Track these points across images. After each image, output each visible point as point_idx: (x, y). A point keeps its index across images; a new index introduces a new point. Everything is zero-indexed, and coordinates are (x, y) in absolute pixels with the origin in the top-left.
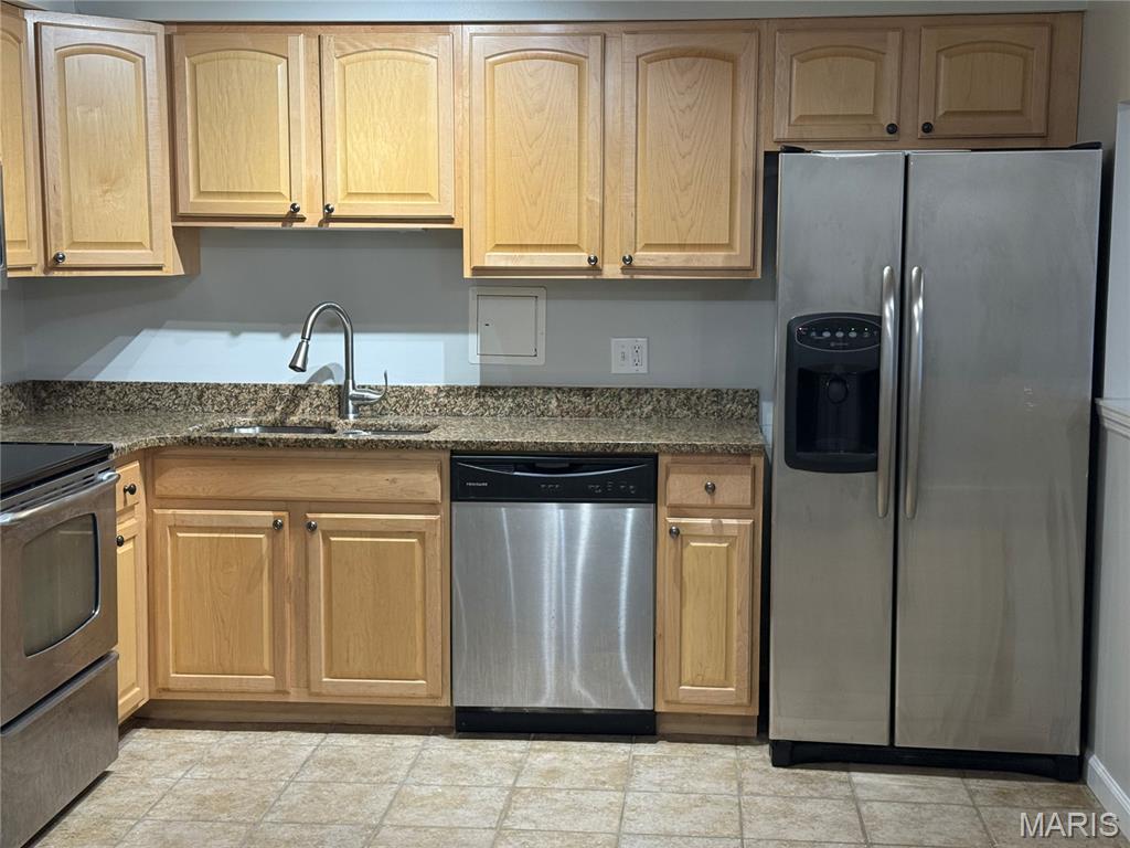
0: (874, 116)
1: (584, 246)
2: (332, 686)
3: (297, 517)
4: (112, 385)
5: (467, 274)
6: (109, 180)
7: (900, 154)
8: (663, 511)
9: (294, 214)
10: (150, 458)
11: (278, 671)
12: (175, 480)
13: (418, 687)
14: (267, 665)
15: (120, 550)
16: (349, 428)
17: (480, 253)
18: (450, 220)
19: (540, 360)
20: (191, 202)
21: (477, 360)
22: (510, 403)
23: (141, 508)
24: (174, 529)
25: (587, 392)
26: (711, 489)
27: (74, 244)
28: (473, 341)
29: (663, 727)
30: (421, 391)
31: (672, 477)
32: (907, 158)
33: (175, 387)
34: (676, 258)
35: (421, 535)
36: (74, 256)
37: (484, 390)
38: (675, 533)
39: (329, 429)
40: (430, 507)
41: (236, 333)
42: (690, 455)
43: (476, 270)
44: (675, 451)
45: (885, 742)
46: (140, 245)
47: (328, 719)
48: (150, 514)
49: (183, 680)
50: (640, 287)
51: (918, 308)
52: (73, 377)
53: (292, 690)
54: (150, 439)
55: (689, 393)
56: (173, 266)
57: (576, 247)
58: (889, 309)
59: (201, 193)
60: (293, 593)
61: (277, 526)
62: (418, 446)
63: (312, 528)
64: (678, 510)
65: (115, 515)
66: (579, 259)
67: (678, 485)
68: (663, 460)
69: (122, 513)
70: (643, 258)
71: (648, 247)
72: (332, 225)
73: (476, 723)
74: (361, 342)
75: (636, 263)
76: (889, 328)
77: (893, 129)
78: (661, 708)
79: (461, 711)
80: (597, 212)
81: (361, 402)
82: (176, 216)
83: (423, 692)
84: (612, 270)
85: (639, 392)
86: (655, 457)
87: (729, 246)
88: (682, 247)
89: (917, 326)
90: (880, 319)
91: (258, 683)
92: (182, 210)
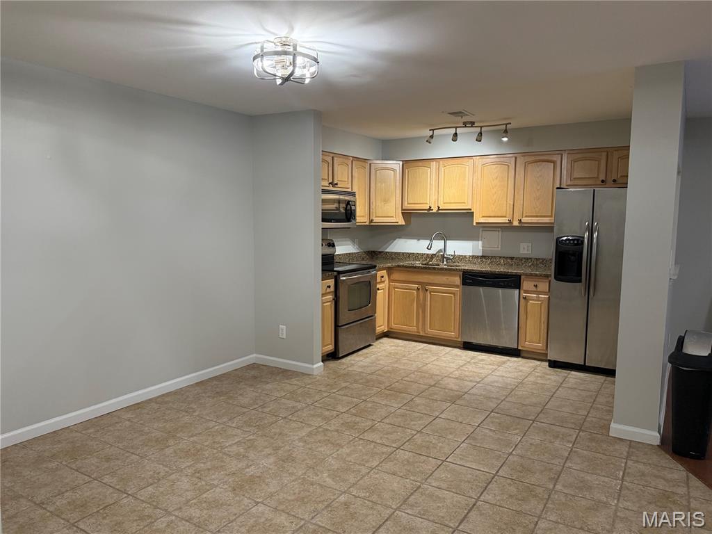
0: (598, 178)
1: (508, 216)
2: (430, 332)
3: (423, 287)
4: (388, 252)
5: (475, 224)
6: (386, 201)
7: (592, 189)
8: (522, 292)
9: (430, 209)
10: (390, 270)
11: (417, 327)
12: (396, 276)
13: (452, 334)
14: (415, 325)
15: (379, 292)
16: (444, 265)
17: (478, 218)
18: (470, 210)
19: (499, 249)
20: (406, 206)
21: (481, 248)
22: (490, 261)
23: (387, 282)
24: (395, 288)
25: (512, 258)
26: (536, 286)
27: (376, 217)
28: (480, 243)
29: (523, 354)
30: (465, 256)
31: (525, 282)
32: (594, 190)
33: (403, 253)
34: (534, 220)
35: (454, 294)
36: (376, 220)
37: (483, 257)
38: (525, 298)
39: (438, 265)
40: (457, 286)
41: (419, 240)
42: (530, 276)
43: (477, 223)
44: (526, 275)
45: (582, 363)
46: (392, 217)
47: (431, 341)
48: (389, 284)
49: (396, 326)
50: (524, 228)
51: (595, 235)
52: (380, 250)
53: (421, 332)
54: (389, 265)
55: (543, 260)
56: (401, 222)
57: (505, 217)
58: (586, 235)
59: (408, 204)
60: (422, 306)
61: (418, 289)
62: (454, 270)
63: (427, 290)
64: (526, 292)
65: (376, 283)
66: (505, 220)
67: (526, 285)
68: (522, 277)
69: (379, 283)
70: (525, 220)
71: (526, 216)
72: (440, 211)
73: (468, 346)
74: (448, 242)
75: (523, 221)
76: (586, 240)
77: (603, 181)
78: (520, 348)
79: (465, 343)
80: (512, 206)
81: (448, 259)
82: (402, 210)
83: (453, 336)
84: (516, 223)
85: (528, 259)
86: (520, 276)
87: (551, 216)
88: (537, 216)
89: (595, 241)
90: (584, 238)
91: (412, 329)
92: (404, 208)
